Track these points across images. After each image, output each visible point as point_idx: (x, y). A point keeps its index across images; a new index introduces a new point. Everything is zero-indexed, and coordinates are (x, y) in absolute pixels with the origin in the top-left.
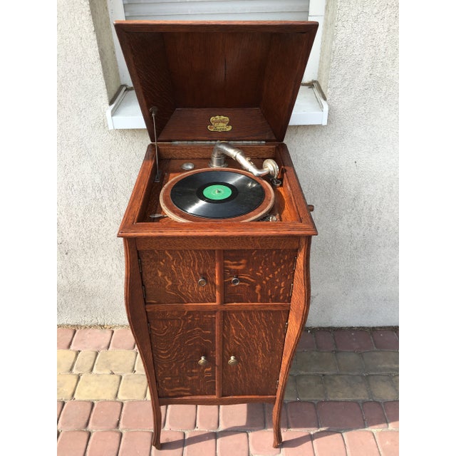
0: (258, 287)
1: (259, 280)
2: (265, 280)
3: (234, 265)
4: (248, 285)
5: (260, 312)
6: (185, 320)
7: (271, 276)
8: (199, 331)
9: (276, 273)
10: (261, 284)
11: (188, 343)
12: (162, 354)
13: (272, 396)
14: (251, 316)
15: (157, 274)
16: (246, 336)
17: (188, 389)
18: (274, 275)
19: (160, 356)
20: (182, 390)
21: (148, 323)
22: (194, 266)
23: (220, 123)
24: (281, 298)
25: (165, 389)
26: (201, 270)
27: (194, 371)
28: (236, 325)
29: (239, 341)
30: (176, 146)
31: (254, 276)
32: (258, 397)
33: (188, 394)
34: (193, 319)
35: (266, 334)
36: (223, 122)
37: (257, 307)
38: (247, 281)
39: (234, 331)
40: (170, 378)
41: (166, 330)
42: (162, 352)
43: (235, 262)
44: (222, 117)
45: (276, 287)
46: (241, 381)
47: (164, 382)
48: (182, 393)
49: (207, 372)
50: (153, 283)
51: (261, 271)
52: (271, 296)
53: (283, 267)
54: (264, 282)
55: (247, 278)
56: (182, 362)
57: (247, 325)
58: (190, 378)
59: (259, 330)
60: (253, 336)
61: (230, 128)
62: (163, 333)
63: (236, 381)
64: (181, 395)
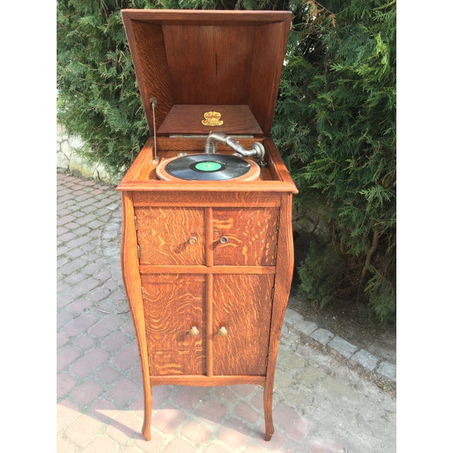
0: (245, 249)
1: (246, 240)
2: (251, 240)
3: (222, 224)
4: (235, 246)
5: (247, 275)
6: (177, 285)
7: (256, 236)
8: (190, 297)
9: (261, 233)
10: (248, 245)
11: (180, 311)
12: (154, 324)
14: (239, 281)
15: (151, 233)
16: (235, 304)
17: (179, 366)
18: (259, 235)
19: (152, 325)
20: (173, 368)
22: (185, 224)
23: (213, 118)
24: (267, 260)
25: (157, 366)
26: (192, 229)
27: (185, 344)
28: (226, 290)
29: (229, 310)
30: (174, 138)
31: (240, 237)
33: (177, 372)
34: (184, 284)
35: (254, 301)
36: (215, 117)
37: (243, 270)
38: (235, 242)
39: (223, 298)
40: (161, 352)
41: (158, 295)
42: (155, 321)
43: (223, 222)
44: (215, 113)
45: (262, 249)
46: (231, 357)
47: (156, 357)
48: (173, 371)
49: (198, 346)
50: (147, 242)
51: (248, 231)
52: (257, 258)
53: (267, 227)
54: (250, 243)
55: (234, 238)
56: (173, 333)
57: (235, 289)
58: (181, 353)
59: (247, 297)
60: (242, 304)
61: (222, 122)
62: (156, 299)
63: (226, 357)
64: (172, 374)
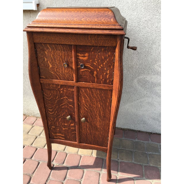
0: (95, 72)
1: (96, 67)
2: (98, 68)
3: (82, 56)
4: (90, 71)
5: (97, 89)
6: (60, 91)
7: (102, 65)
8: (67, 99)
9: (104, 63)
10: (97, 71)
11: (62, 106)
12: (50, 111)
13: (105, 148)
14: (92, 92)
15: (44, 60)
16: (90, 106)
17: (63, 136)
18: (103, 65)
19: (49, 112)
20: (60, 136)
21: (42, 90)
22: (62, 55)
24: (108, 81)
25: (53, 133)
26: (66, 59)
27: (65, 124)
28: (85, 97)
29: (87, 109)
31: (92, 65)
32: (98, 146)
33: (62, 138)
34: (63, 91)
35: (100, 105)
37: (95, 86)
38: (89, 68)
39: (84, 101)
40: (54, 127)
41: (51, 96)
42: (50, 110)
43: (83, 55)
45: (105, 74)
46: (89, 134)
47: (52, 129)
49: (72, 126)
50: (43, 65)
51: (96, 62)
52: (102, 79)
53: (108, 60)
54: (98, 70)
55: (89, 66)
56: (59, 118)
57: (90, 97)
58: (64, 129)
60: (94, 106)
62: (50, 98)
63: (86, 134)
64: (60, 139)
